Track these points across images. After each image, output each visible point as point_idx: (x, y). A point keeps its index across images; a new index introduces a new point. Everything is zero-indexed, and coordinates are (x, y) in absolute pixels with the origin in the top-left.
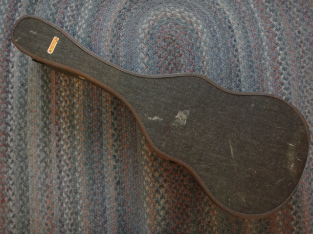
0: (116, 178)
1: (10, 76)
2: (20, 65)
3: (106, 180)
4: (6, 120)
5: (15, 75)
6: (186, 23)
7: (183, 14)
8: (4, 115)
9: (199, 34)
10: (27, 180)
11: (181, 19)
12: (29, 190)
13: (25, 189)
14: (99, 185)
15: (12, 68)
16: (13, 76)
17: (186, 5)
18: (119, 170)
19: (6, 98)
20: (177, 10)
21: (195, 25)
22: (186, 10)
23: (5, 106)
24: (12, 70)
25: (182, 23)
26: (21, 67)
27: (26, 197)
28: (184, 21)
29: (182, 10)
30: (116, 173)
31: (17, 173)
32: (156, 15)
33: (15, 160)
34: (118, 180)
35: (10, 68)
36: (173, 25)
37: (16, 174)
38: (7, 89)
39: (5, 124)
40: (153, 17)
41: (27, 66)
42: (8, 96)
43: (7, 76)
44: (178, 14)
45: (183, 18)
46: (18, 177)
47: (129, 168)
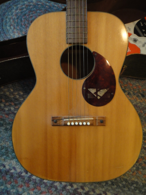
0: (138, 96)
1: (12, 171)
2: (5, 156)
3: (139, 105)
4: (59, 188)
5: (13, 166)
6: (27, 9)
7: (19, 8)
8: (54, 189)
9: (39, 3)
10: (126, 180)
11: (22, 11)
12: (137, 182)
13: (135, 185)
14: (143, 112)
15: (5, 167)
16: (14, 168)
17: (13, 4)
18: (132, 92)
19: (35, 183)
20: (13, 11)
21: (31, 4)
22: (17, 5)
23: (43, 185)
24: (7, 167)
25: (25, 11)
26: (8, 156)
27: (143, 186)
28: (25, 9)
29: (15, 8)
30: (135, 95)
31: (117, 190)
32: (10, 26)
33: (103, 190)
34: (140, 95)
35: (4, 169)
36: (25, 17)
37: (119, 191)
38: (26, 178)
39: (63, 191)
40: (11, 28)
41: (9, 150)
42: (33, 179)
43: (12, 176)
44: (17, 11)
45: (22, 9)
46: (122, 190)
47: (131, 83)
